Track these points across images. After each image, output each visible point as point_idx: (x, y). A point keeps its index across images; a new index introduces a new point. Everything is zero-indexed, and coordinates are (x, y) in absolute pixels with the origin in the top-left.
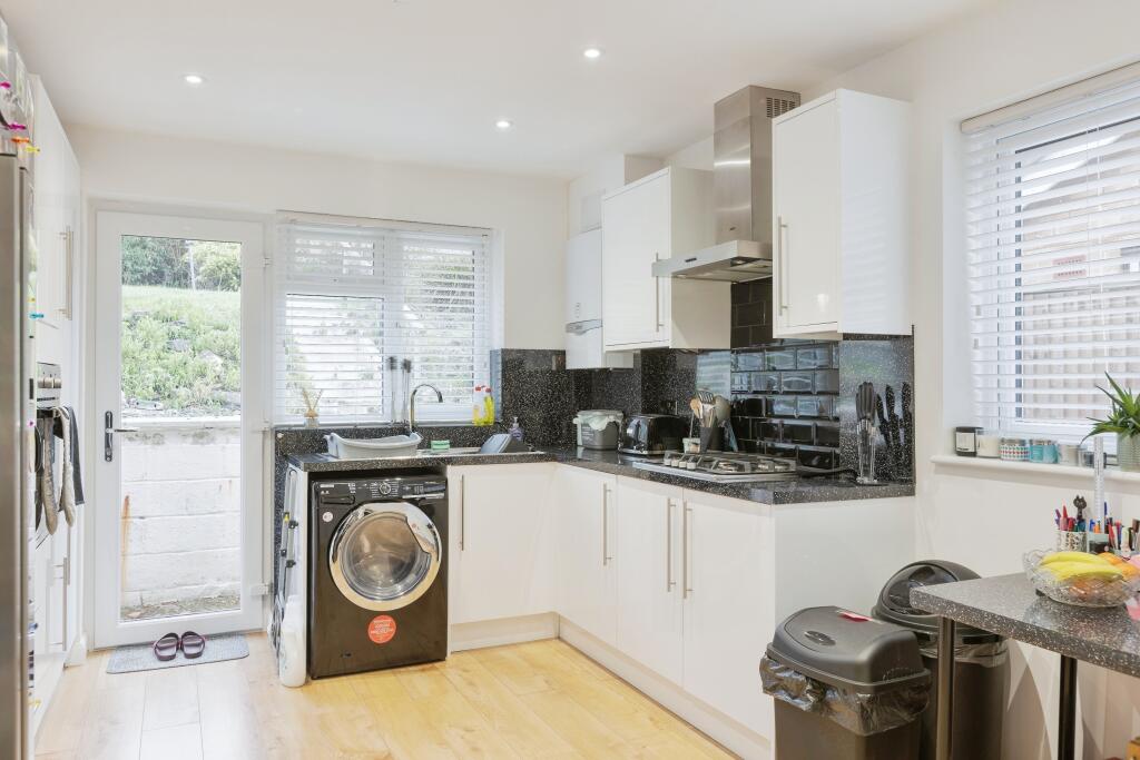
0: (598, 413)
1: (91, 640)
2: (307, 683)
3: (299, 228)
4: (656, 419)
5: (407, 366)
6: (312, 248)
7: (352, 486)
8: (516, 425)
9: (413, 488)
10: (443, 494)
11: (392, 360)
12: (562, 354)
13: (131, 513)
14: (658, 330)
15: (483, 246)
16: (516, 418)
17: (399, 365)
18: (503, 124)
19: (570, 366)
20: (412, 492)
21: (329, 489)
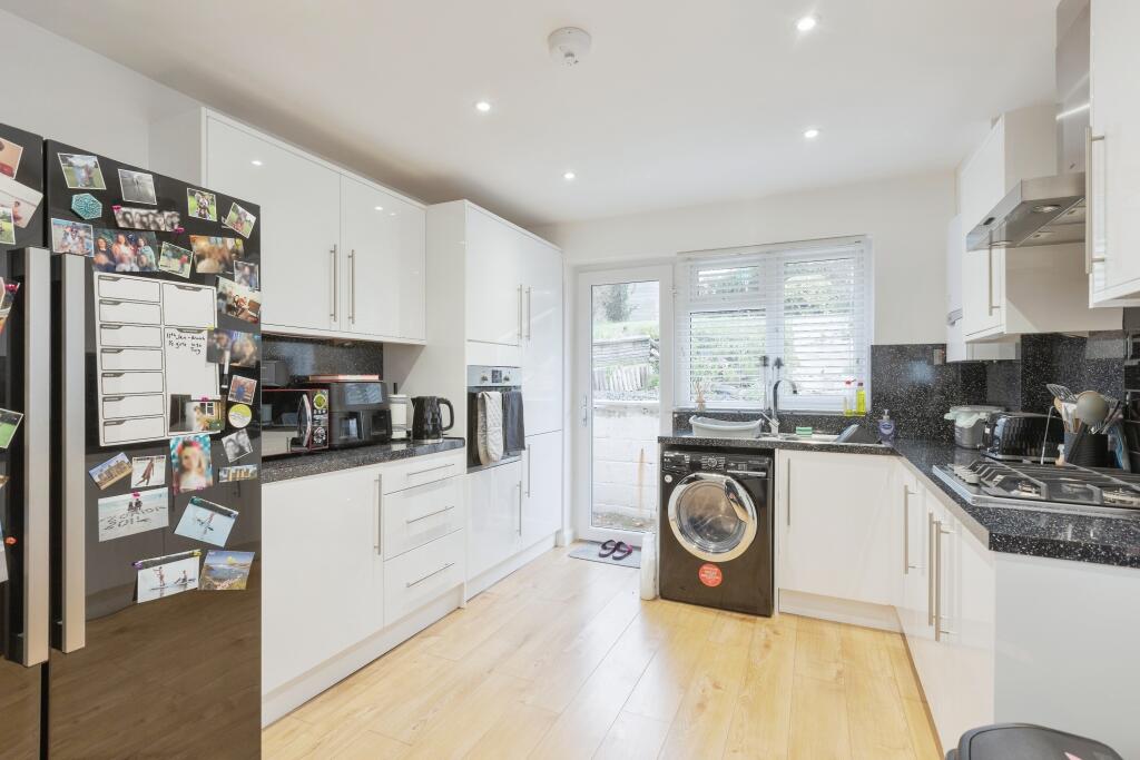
1: (575, 534)
2: (655, 599)
3: (703, 263)
4: (1027, 419)
5: (779, 363)
6: (710, 275)
7: (687, 458)
8: (886, 417)
9: (737, 465)
10: (764, 474)
11: (765, 359)
13: (645, 460)
14: (991, 314)
15: (862, 251)
16: (886, 411)
17: (771, 362)
18: (811, 134)
19: (949, 360)
20: (736, 468)
21: (670, 458)
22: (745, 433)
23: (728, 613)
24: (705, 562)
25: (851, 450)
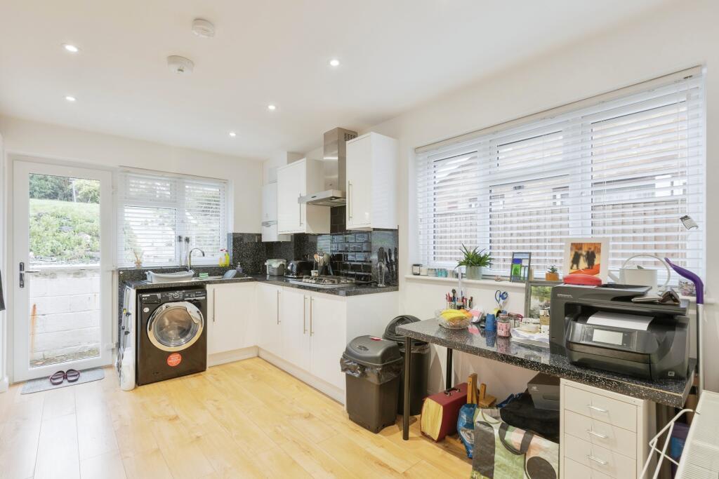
0: (275, 260)
1: (11, 379)
2: (135, 388)
3: (131, 175)
4: (300, 263)
5: (188, 240)
6: (141, 185)
7: (159, 295)
8: (239, 266)
9: (190, 295)
10: (204, 297)
11: (180, 237)
12: (260, 235)
13: (37, 313)
14: (300, 226)
15: (224, 187)
16: (239, 263)
17: (183, 239)
18: (233, 134)
19: (263, 240)
20: (189, 297)
21: (147, 297)
22: (187, 278)
23: (185, 377)
24: (170, 353)
25: (236, 281)
